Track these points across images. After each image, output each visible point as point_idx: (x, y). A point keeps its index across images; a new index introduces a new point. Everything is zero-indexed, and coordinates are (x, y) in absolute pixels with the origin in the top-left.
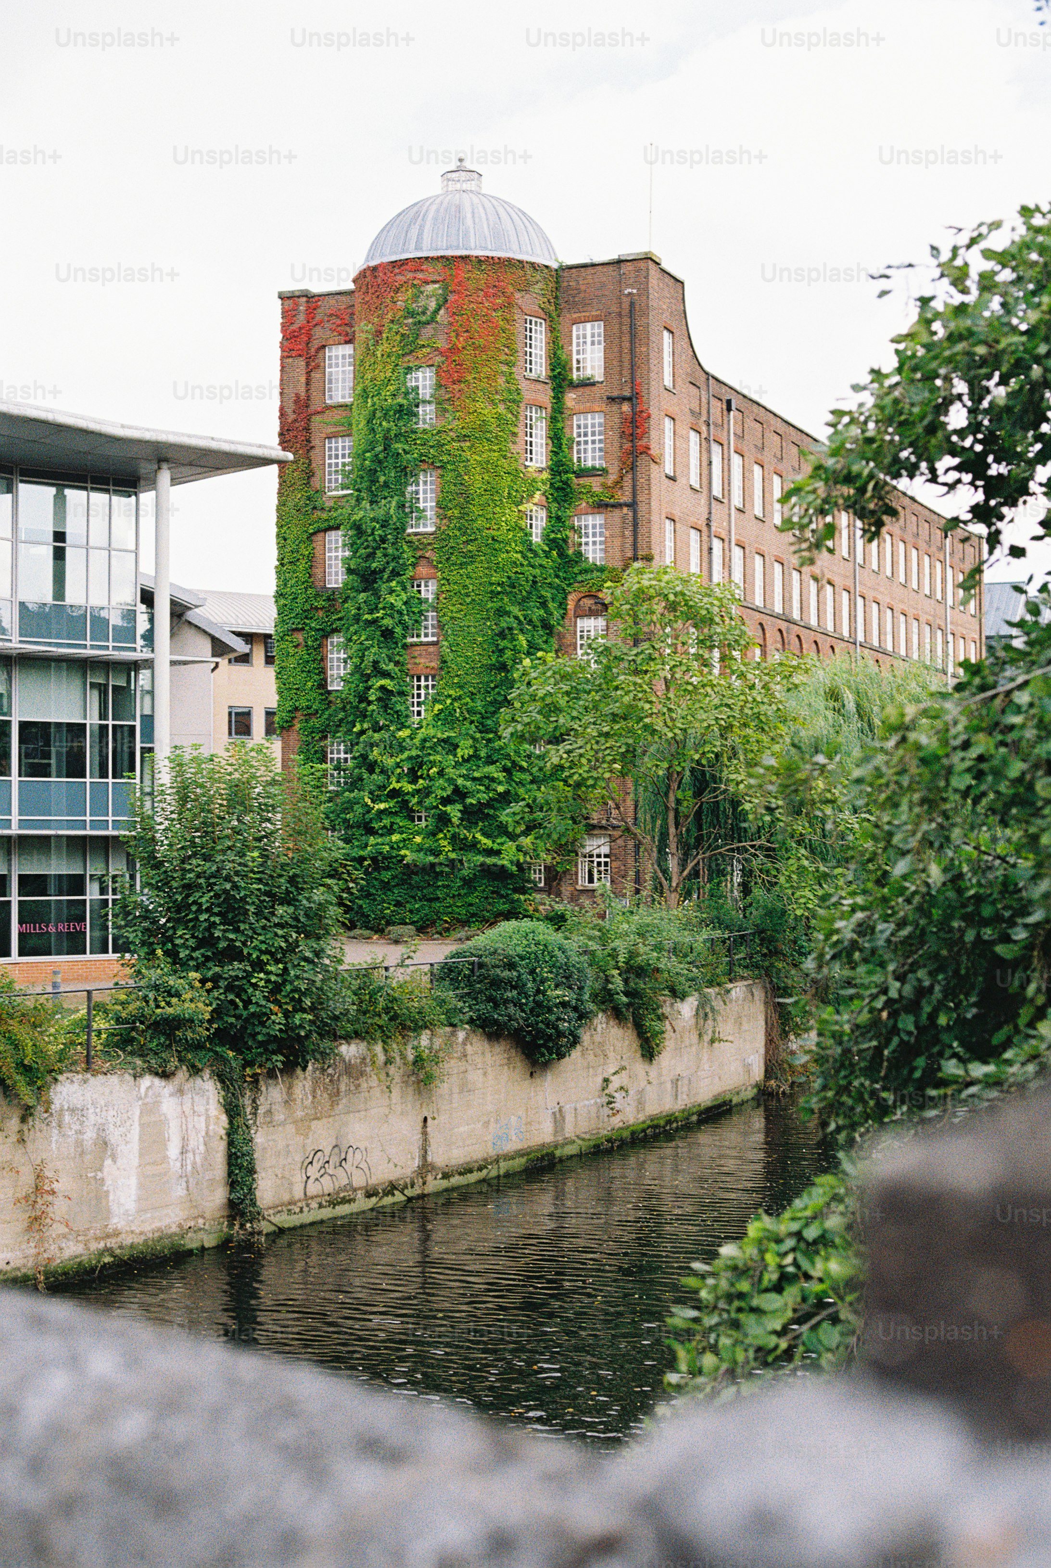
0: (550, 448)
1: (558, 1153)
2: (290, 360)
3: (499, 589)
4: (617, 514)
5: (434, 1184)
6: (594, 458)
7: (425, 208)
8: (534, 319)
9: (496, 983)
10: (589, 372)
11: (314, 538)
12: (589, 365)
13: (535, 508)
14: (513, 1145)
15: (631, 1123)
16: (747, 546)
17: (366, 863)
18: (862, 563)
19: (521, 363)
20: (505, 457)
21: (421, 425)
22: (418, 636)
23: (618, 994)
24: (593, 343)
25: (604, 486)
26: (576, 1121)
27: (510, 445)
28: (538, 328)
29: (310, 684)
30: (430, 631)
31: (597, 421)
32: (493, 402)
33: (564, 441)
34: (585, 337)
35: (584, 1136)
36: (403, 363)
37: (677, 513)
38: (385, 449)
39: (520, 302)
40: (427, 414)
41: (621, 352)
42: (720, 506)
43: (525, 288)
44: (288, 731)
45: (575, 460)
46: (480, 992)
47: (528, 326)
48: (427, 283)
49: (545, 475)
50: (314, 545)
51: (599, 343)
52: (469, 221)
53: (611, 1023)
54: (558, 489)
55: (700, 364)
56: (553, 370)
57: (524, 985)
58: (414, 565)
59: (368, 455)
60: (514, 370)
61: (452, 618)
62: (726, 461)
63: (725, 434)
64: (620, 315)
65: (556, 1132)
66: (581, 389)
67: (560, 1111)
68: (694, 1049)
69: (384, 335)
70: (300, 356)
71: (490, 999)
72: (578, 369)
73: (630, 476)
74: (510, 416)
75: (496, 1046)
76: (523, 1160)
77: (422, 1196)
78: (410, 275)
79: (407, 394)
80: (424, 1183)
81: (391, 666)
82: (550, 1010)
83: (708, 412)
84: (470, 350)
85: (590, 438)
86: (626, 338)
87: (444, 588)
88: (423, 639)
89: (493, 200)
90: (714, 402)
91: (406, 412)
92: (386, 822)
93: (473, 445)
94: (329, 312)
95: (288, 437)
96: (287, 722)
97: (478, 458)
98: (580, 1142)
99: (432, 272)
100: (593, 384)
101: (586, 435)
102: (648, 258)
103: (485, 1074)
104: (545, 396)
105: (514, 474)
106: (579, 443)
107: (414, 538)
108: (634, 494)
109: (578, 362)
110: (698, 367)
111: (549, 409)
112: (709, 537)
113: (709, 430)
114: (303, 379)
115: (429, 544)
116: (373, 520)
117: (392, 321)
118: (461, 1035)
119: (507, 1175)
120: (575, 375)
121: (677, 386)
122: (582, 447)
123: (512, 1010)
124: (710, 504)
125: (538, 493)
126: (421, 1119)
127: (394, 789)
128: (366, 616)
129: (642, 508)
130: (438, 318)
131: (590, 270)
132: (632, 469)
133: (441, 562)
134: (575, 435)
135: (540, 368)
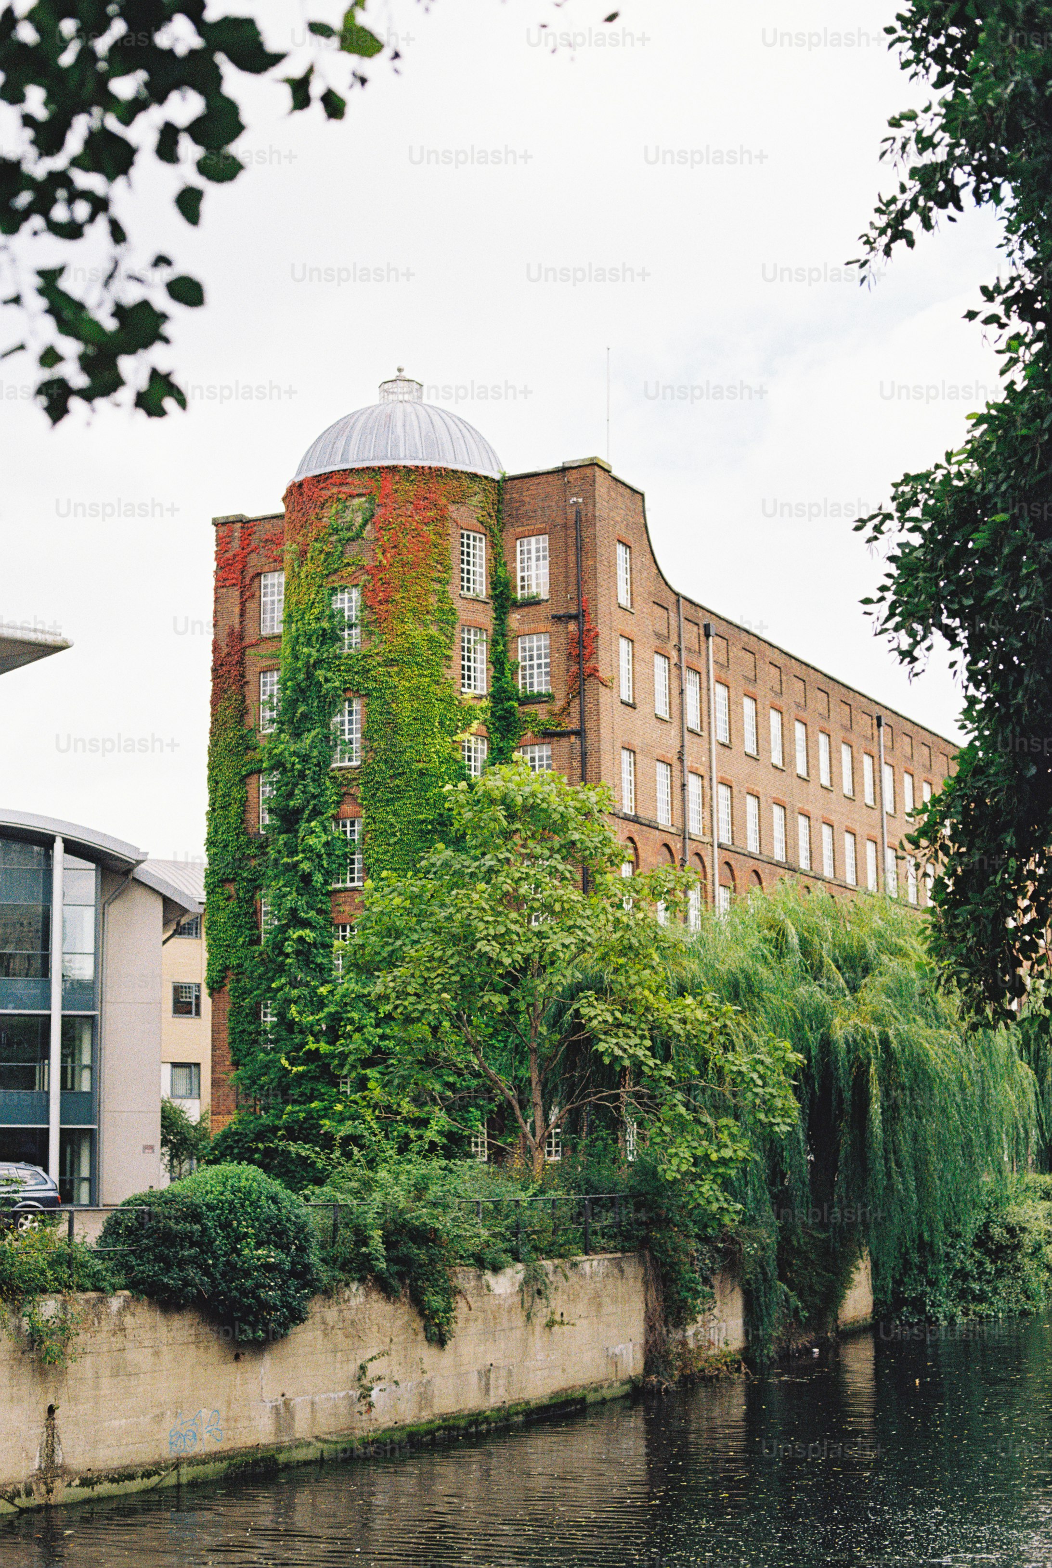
0: (492, 673)
1: (282, 1458)
2: (224, 590)
3: (430, 827)
4: (564, 742)
5: (63, 1493)
6: (540, 684)
7: (353, 421)
8: (472, 534)
9: (169, 1238)
10: (534, 590)
11: (248, 781)
12: (533, 583)
13: (473, 739)
14: (206, 1444)
15: (407, 1422)
16: (734, 785)
17: (280, 1133)
18: (892, 812)
19: (457, 581)
20: (437, 683)
21: (346, 651)
22: (344, 881)
23: (377, 1259)
24: (538, 559)
25: (552, 714)
26: (314, 1419)
27: (444, 670)
28: (477, 544)
29: (241, 940)
30: (356, 875)
31: (543, 643)
32: (424, 624)
33: (507, 666)
34: (529, 552)
35: (328, 1437)
36: (328, 584)
37: (637, 743)
38: (308, 678)
39: (454, 515)
40: (353, 638)
41: (566, 566)
42: (696, 739)
43: (460, 500)
44: (219, 992)
45: (520, 687)
46: (148, 1249)
47: (465, 541)
48: (352, 496)
49: (485, 703)
50: (248, 788)
51: (544, 558)
52: (399, 430)
53: (374, 1296)
54: (500, 718)
55: (666, 583)
56: (494, 589)
57: (212, 1242)
58: (338, 803)
59: (289, 684)
60: (448, 588)
61: (377, 860)
62: (704, 691)
63: (704, 662)
64: (565, 527)
65: (278, 1431)
66: (526, 609)
67: (286, 1404)
68: (518, 1334)
69: (309, 555)
70: (234, 585)
71: (159, 1258)
72: (523, 587)
73: (577, 701)
74: (443, 638)
75: (176, 1317)
76: (225, 1464)
77: (48, 1507)
78: (334, 490)
79: (332, 616)
80: (49, 1491)
81: (312, 913)
82: (247, 1274)
83: (679, 636)
84: (397, 569)
85: (535, 662)
86: (572, 551)
87: (369, 828)
88: (349, 885)
89: (428, 409)
90: (686, 626)
91: (329, 637)
92: (306, 1088)
93: (401, 670)
94: (264, 537)
95: (221, 672)
96: (217, 982)
97: (407, 684)
98: (319, 1445)
99: (356, 484)
100: (538, 603)
101: (531, 659)
102: (593, 464)
103: (157, 1354)
104: (486, 617)
105: (448, 701)
106: (524, 668)
107: (337, 774)
108: (582, 720)
109: (523, 579)
110: (664, 586)
111: (491, 632)
112: (682, 772)
113: (680, 656)
114: (237, 610)
115: (355, 779)
116: (294, 753)
117: (316, 540)
118: (115, 1303)
119: (193, 1484)
120: (519, 595)
121: (635, 605)
122: (528, 672)
123: (191, 1272)
124: (682, 736)
125: (477, 722)
126: (43, 1409)
127: (310, 1050)
128: (285, 860)
129: (591, 736)
130: (365, 534)
131: (536, 480)
132: (579, 693)
133: (365, 799)
134: (520, 659)
135: (481, 587)
